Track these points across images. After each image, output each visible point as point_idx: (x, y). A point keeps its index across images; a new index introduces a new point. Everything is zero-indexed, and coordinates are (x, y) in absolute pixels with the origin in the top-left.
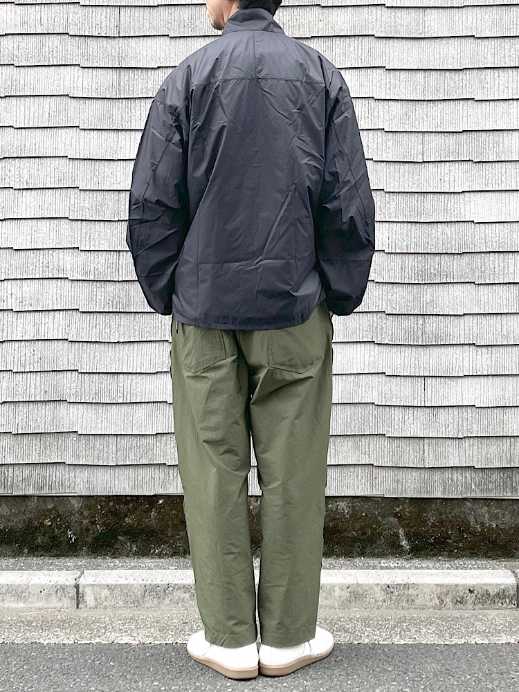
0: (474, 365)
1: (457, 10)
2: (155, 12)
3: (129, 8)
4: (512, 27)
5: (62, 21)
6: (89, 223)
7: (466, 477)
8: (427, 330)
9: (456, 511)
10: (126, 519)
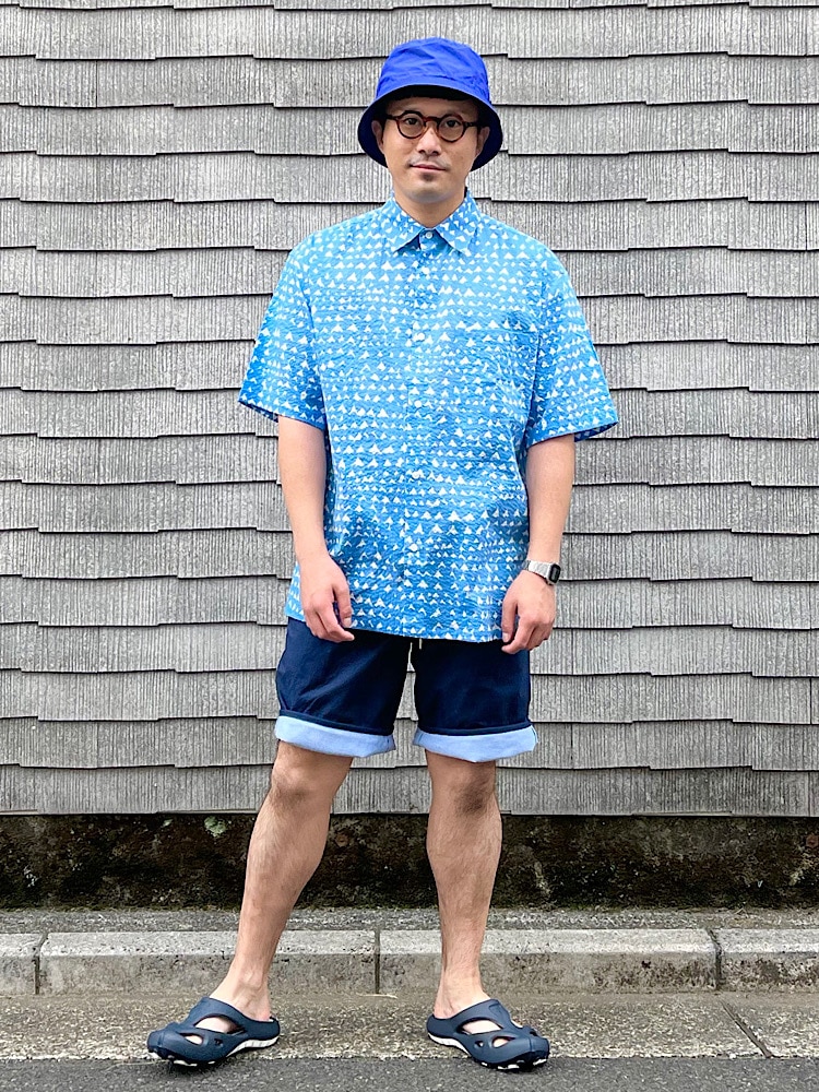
0: (649, 611)
1: (618, 62)
2: (150, 70)
3: (112, 63)
4: (703, 87)
5: (8, 85)
6: (53, 395)
7: (637, 783)
8: (575, 557)
9: (623, 836)
10: (114, 850)
